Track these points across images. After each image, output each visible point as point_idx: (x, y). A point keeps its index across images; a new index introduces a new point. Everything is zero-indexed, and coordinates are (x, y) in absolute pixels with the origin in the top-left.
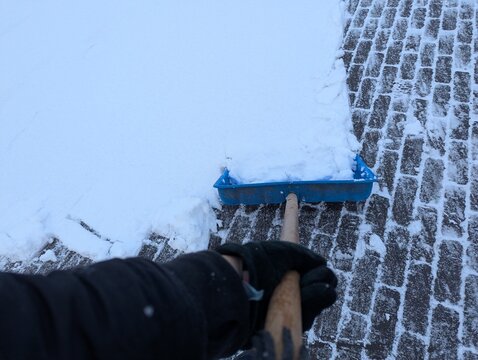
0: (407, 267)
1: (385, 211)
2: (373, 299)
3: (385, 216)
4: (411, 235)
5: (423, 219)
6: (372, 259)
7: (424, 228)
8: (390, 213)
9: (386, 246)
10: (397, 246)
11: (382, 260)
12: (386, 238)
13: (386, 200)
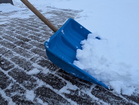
0: (13, 79)
1: (51, 84)
2: (13, 63)
3: (47, 83)
4: (27, 91)
5: (32, 103)
6: (28, 68)
7: (26, 100)
8: (48, 86)
9: (30, 76)
10: (27, 80)
11: (25, 71)
12: (34, 78)
13: (59, 88)
